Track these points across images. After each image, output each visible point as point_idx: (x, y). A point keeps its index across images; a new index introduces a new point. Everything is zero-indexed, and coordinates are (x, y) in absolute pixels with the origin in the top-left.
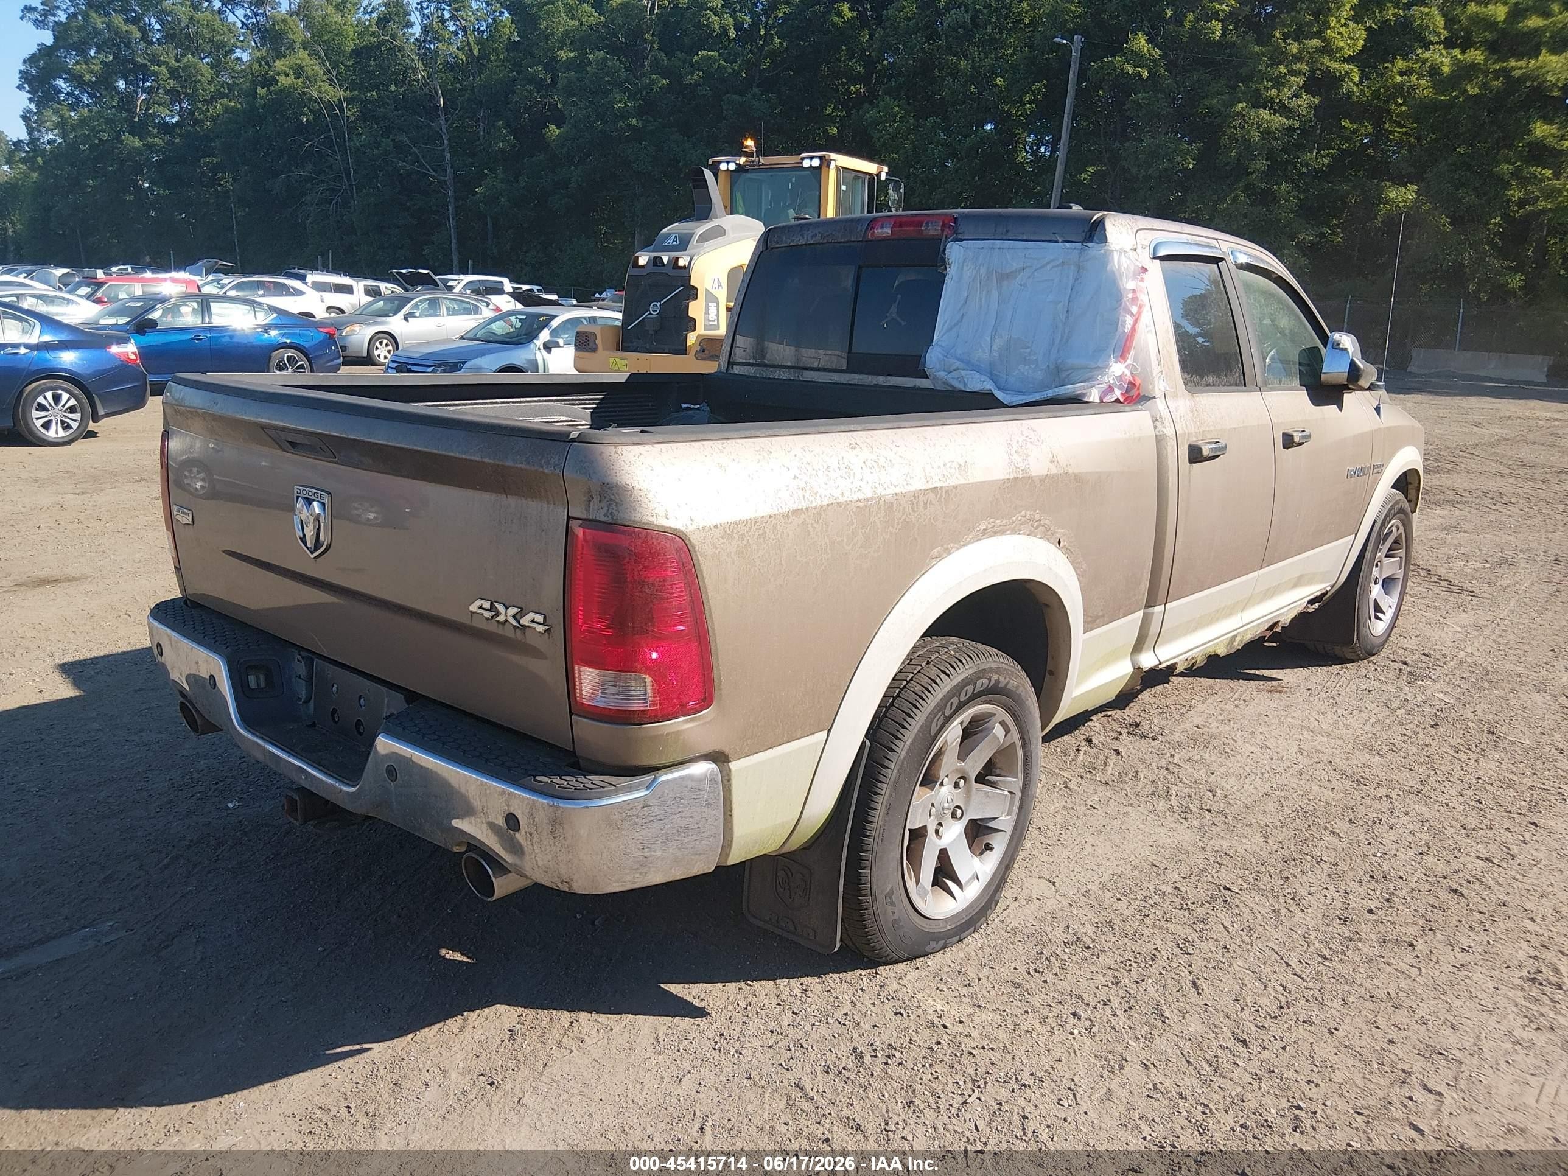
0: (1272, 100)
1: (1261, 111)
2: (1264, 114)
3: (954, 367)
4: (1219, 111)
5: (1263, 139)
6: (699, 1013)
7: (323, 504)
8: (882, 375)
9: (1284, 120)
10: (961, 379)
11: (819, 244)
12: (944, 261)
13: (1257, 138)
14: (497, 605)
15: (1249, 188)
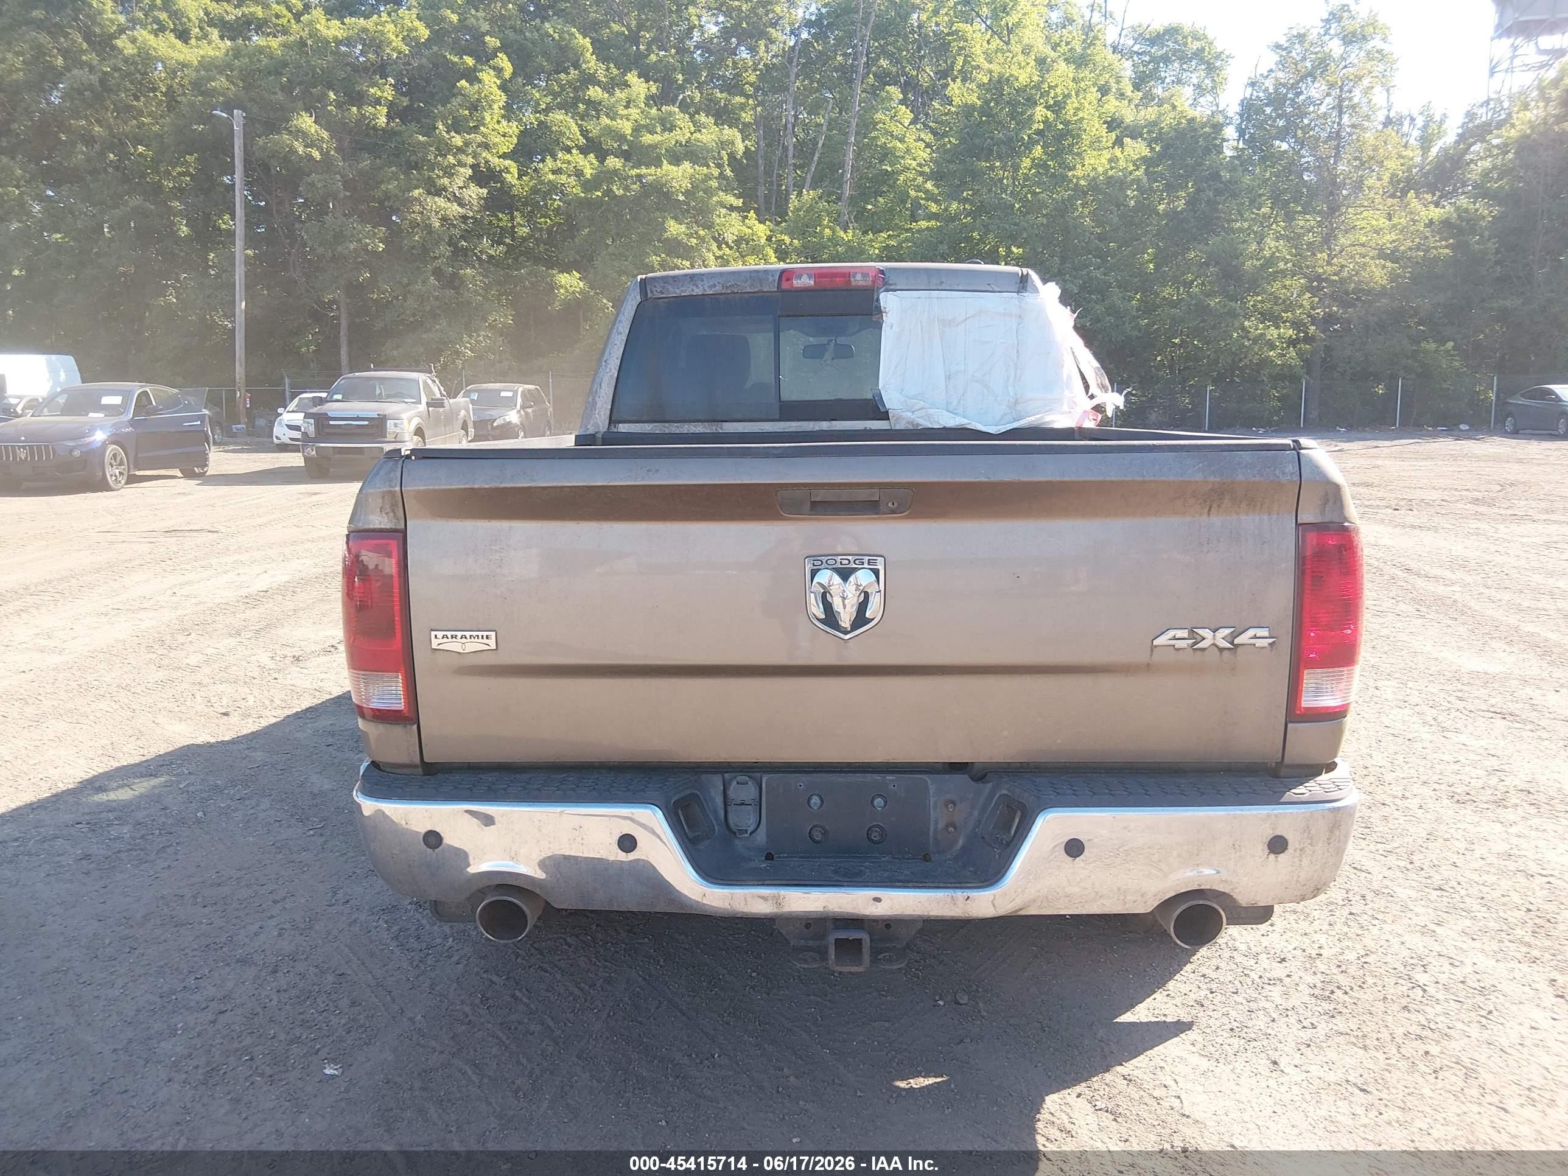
0: (445, 189)
1: (437, 199)
2: (440, 202)
3: (917, 407)
4: (396, 196)
5: (442, 225)
6: (1180, 1027)
7: (876, 573)
8: (825, 420)
9: (460, 210)
10: (929, 417)
11: (721, 294)
12: (879, 311)
13: (437, 224)
14: (1200, 631)
15: (438, 273)
